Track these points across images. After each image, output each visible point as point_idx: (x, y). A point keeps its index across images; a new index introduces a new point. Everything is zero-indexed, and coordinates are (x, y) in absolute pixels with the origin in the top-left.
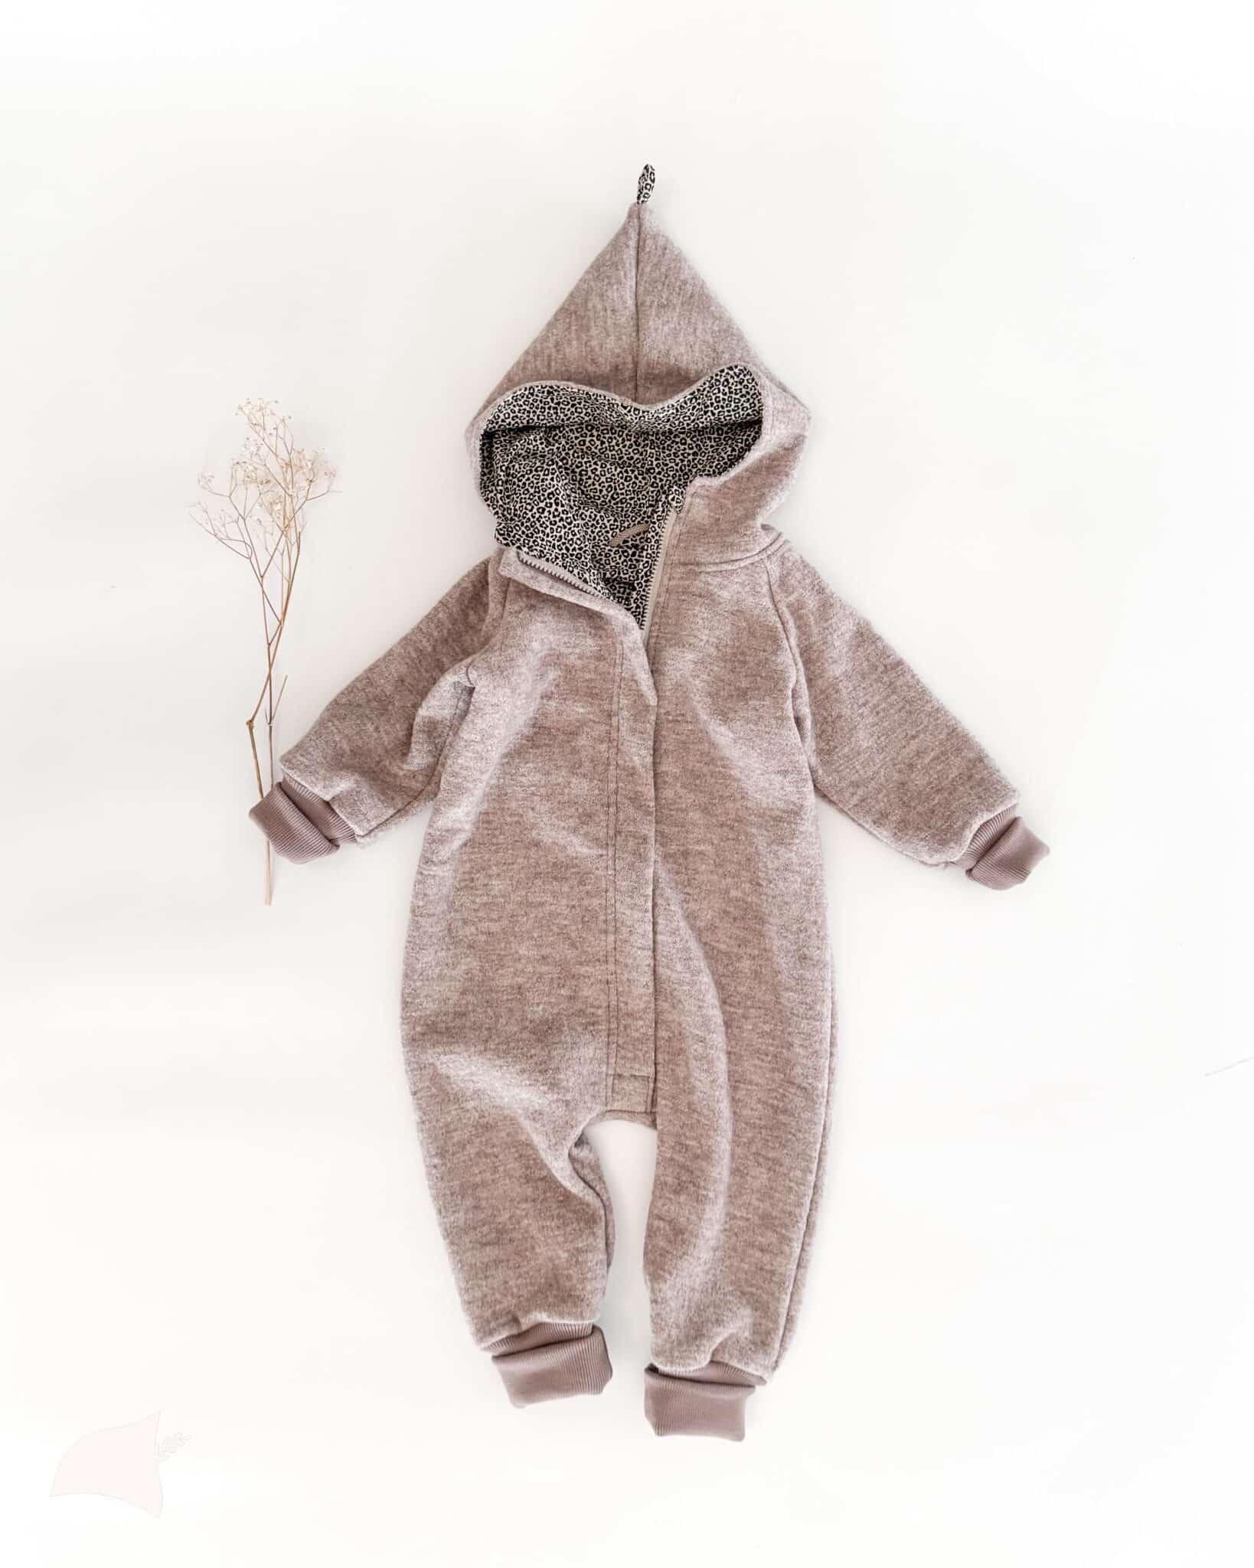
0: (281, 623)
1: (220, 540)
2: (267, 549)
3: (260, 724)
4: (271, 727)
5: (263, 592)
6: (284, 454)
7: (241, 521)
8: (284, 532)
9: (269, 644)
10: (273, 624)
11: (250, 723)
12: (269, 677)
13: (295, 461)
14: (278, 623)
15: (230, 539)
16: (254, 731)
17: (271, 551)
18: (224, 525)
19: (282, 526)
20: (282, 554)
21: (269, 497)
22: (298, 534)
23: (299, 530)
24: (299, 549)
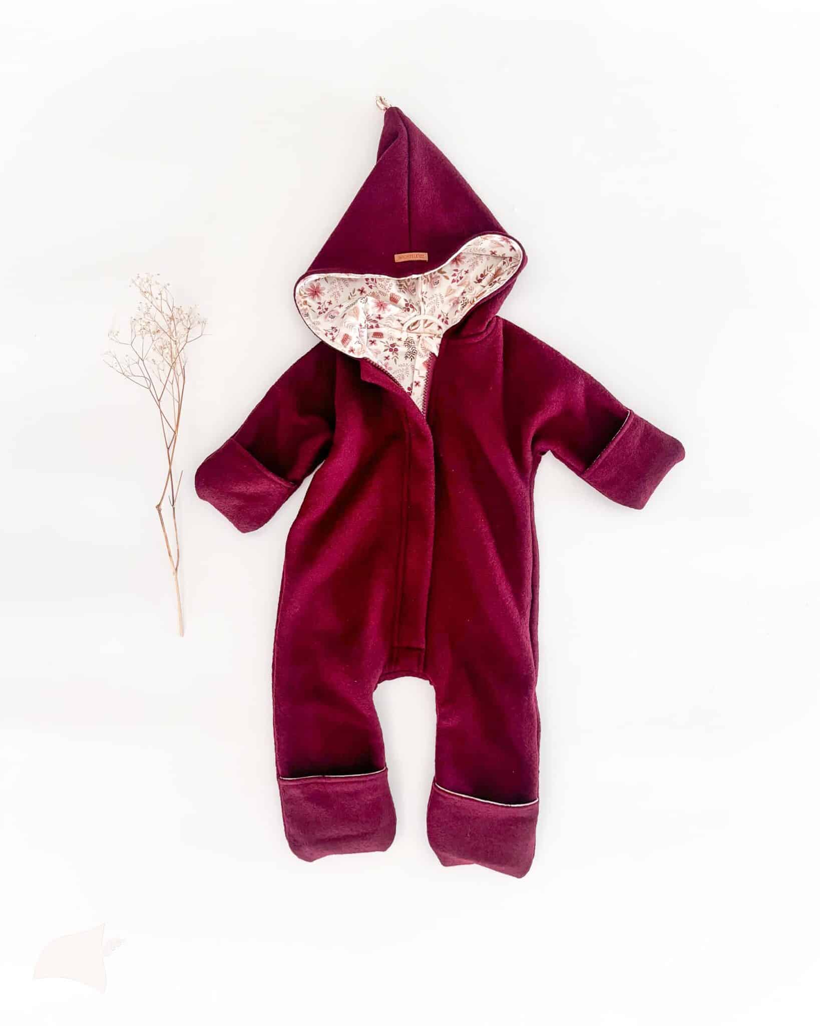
0: (175, 432)
1: (127, 377)
2: (161, 381)
4: (174, 509)
5: (161, 411)
6: (167, 311)
7: (141, 362)
8: (172, 367)
11: (159, 507)
12: (170, 472)
14: (173, 433)
15: (135, 376)
16: (162, 511)
17: (164, 382)
18: (129, 366)
19: (171, 364)
20: (172, 384)
22: (183, 368)
23: (183, 365)
24: (184, 378)
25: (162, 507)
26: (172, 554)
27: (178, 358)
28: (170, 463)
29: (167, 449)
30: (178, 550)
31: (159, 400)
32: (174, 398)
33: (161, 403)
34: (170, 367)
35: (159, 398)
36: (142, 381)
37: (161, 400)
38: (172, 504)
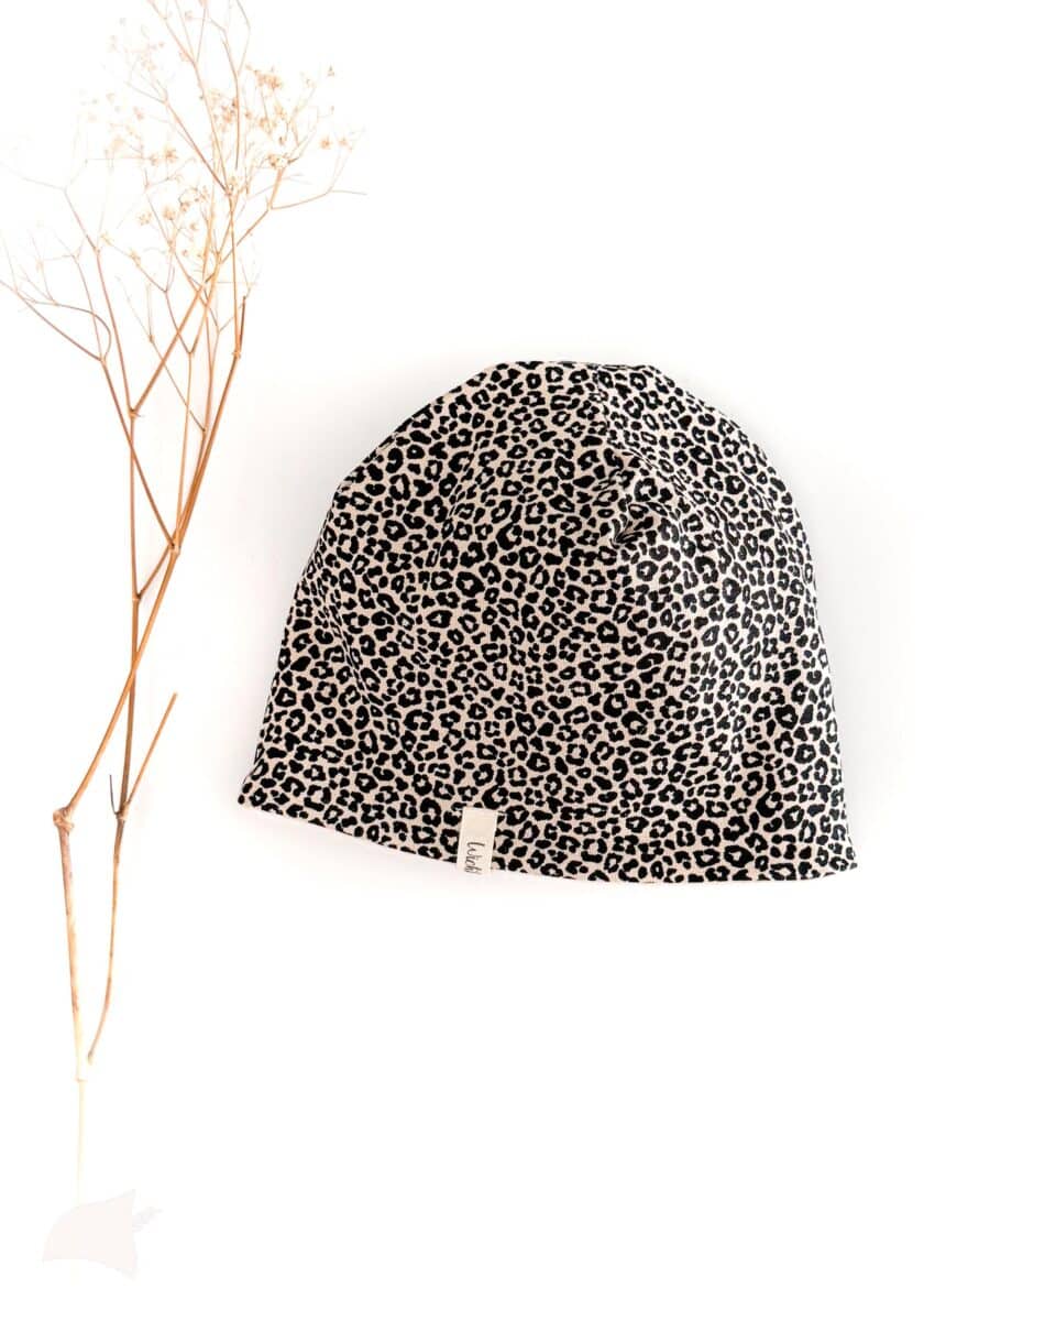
0: (174, 543)
1: (30, 303)
2: (151, 339)
3: (94, 816)
4: (120, 826)
5: (134, 456)
6: (219, 79)
7: (88, 256)
8: (203, 296)
9: (139, 596)
10: (152, 545)
11: (61, 818)
12: (130, 688)
13: (252, 100)
14: (164, 543)
15: (57, 305)
16: (72, 839)
17: (163, 345)
18: (40, 265)
19: (198, 278)
20: (191, 353)
21: (168, 197)
22: (240, 302)
23: (243, 291)
24: (240, 338)
25: (74, 818)
27: (230, 259)
28: (136, 655)
29: (129, 599)
31: (132, 412)
32: (189, 412)
33: (137, 421)
34: (192, 294)
35: (133, 406)
36: (81, 328)
37: (142, 411)
38: (117, 809)
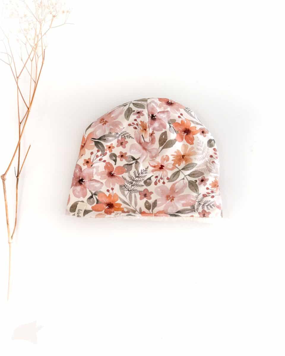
0: (29, 109)
2: (22, 60)
3: (11, 178)
4: (18, 180)
5: (18, 87)
7: (6, 40)
8: (34, 49)
9: (21, 123)
11: (3, 177)
20: (32, 61)
22: (43, 51)
23: (44, 48)
24: (44, 59)
25: (7, 177)
26: (9, 223)
27: (41, 40)
28: (20, 137)
29: (18, 124)
30: (16, 219)
31: (18, 78)
32: (31, 78)
33: (19, 80)
34: (31, 49)
35: (18, 76)
37: (20, 77)
38: (17, 176)
